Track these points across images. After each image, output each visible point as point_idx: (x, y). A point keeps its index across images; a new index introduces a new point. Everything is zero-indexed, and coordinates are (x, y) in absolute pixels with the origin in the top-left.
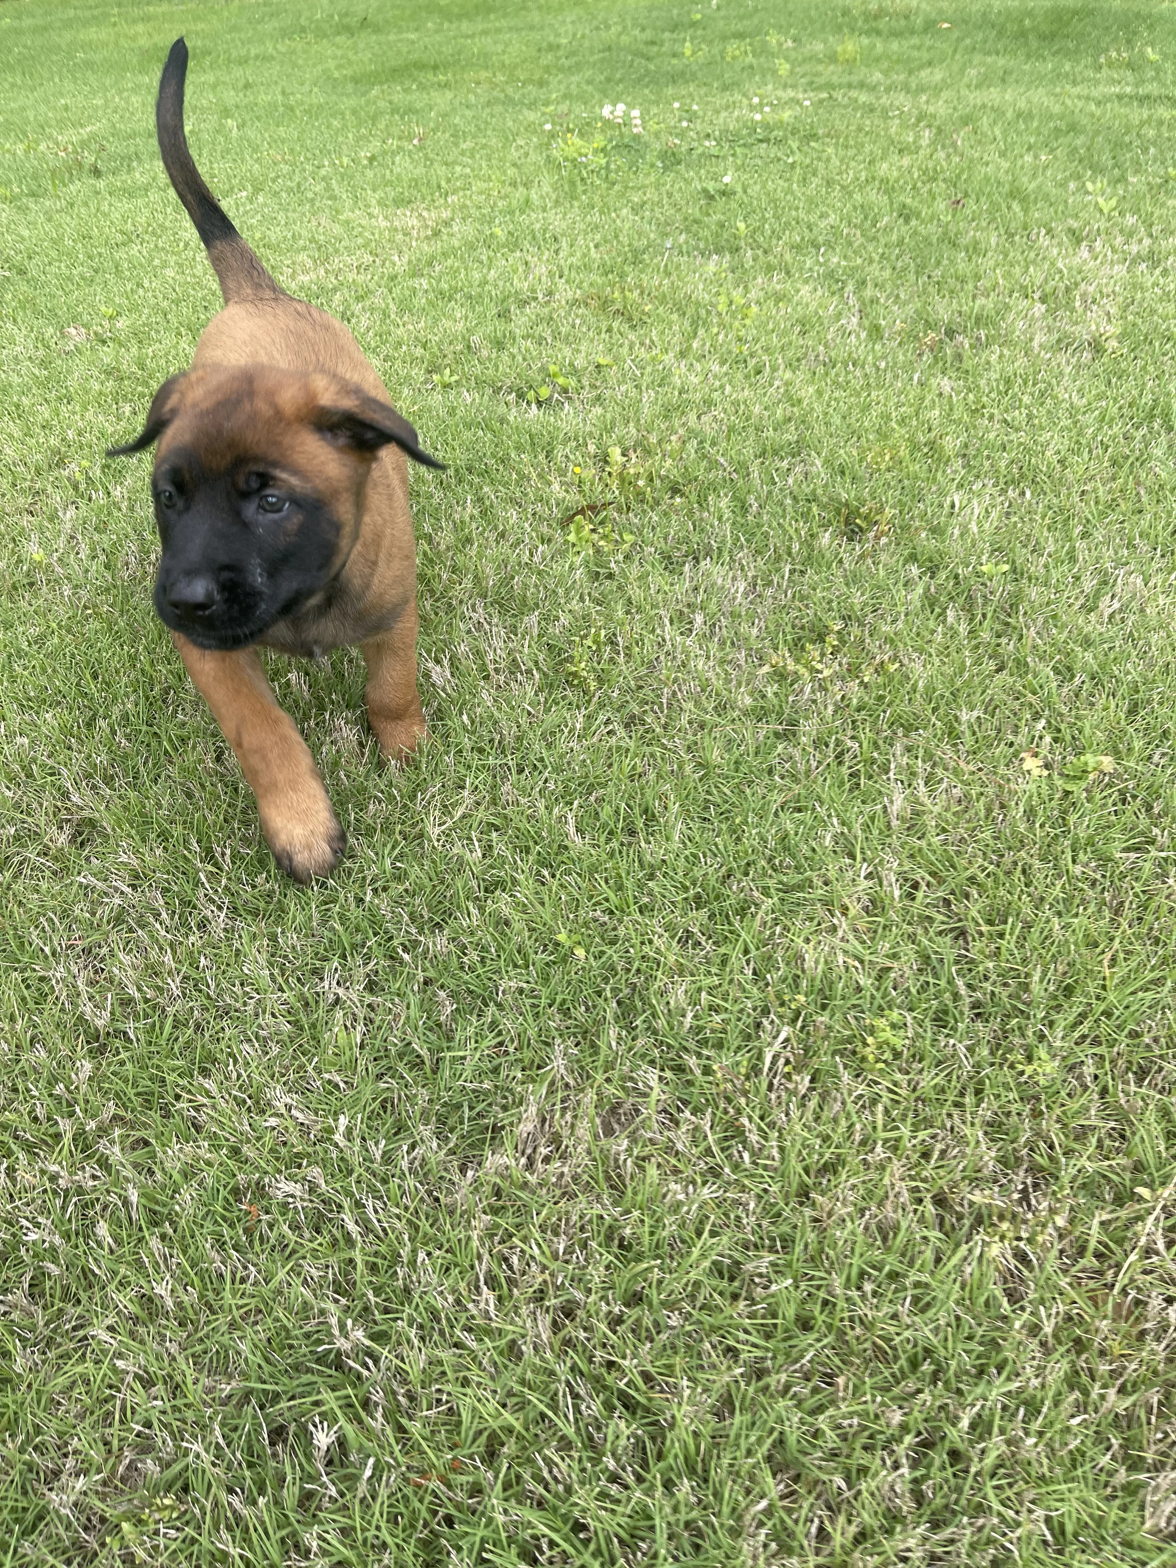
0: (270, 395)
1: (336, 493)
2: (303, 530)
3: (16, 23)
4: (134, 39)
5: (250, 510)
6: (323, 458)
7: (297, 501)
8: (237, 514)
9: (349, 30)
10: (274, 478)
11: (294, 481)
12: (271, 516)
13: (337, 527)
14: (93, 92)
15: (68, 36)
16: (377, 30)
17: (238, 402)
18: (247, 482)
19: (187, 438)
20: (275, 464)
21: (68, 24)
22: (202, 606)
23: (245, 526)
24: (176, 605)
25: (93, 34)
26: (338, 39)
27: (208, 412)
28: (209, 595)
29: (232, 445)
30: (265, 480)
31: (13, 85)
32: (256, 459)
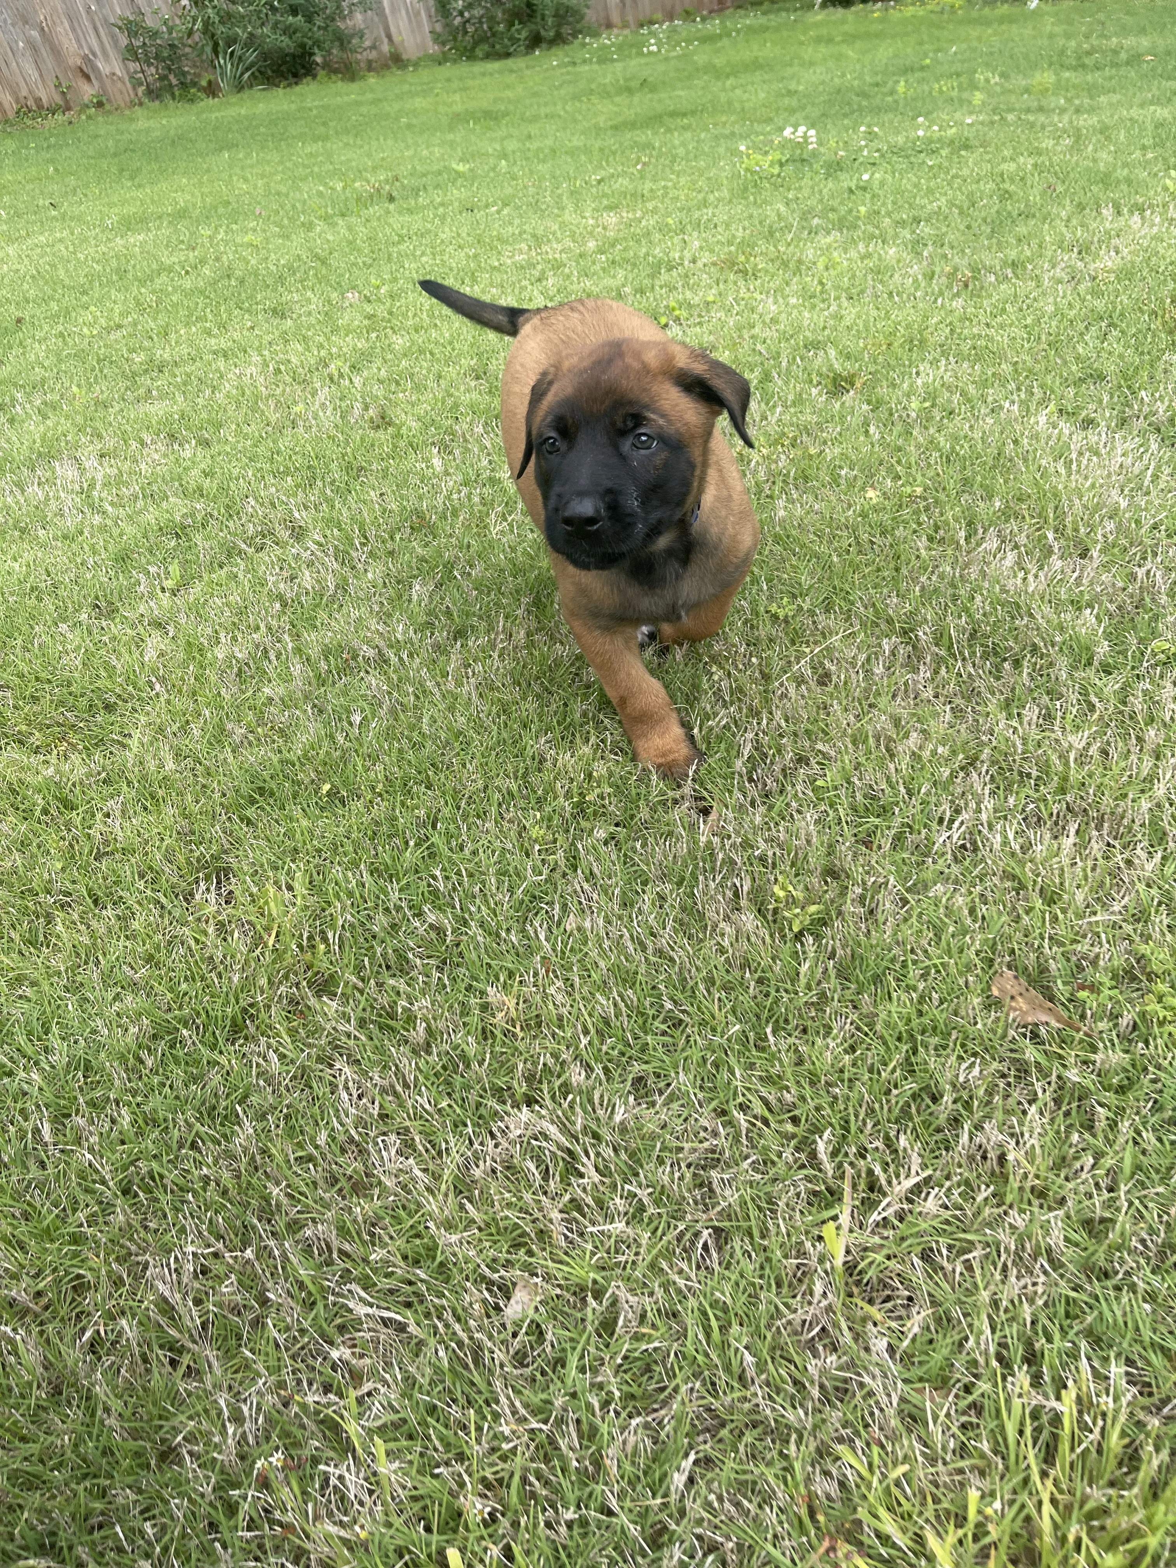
0: (637, 355)
1: (693, 436)
2: (666, 465)
3: (359, 98)
4: (450, 105)
5: (626, 446)
6: (682, 406)
7: (664, 439)
8: (616, 447)
9: (630, 91)
10: (645, 418)
11: (661, 422)
12: (643, 452)
13: (692, 466)
14: (408, 147)
15: (397, 106)
16: (653, 89)
17: (610, 361)
18: (624, 422)
19: (569, 391)
20: (647, 407)
21: (399, 97)
22: (591, 521)
23: (623, 458)
24: (568, 521)
25: (418, 102)
26: (617, 99)
27: (586, 371)
28: (597, 511)
29: (610, 391)
30: (638, 419)
31: (347, 144)
32: (630, 403)
